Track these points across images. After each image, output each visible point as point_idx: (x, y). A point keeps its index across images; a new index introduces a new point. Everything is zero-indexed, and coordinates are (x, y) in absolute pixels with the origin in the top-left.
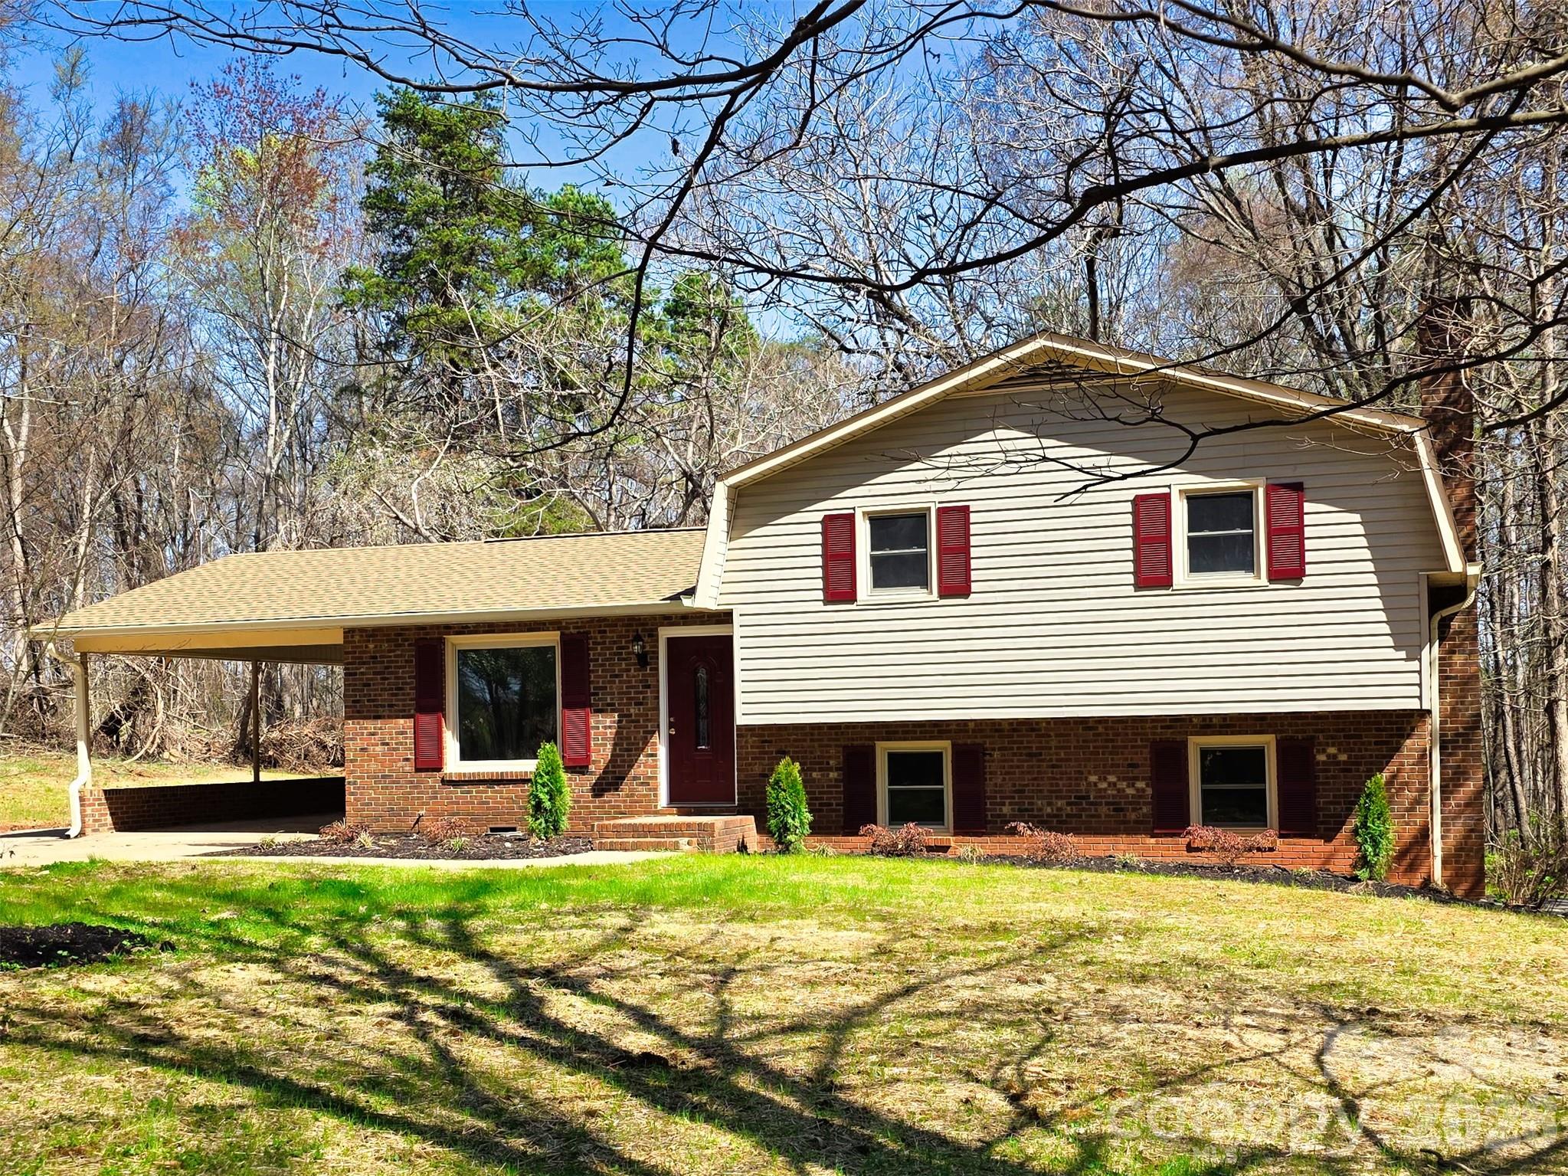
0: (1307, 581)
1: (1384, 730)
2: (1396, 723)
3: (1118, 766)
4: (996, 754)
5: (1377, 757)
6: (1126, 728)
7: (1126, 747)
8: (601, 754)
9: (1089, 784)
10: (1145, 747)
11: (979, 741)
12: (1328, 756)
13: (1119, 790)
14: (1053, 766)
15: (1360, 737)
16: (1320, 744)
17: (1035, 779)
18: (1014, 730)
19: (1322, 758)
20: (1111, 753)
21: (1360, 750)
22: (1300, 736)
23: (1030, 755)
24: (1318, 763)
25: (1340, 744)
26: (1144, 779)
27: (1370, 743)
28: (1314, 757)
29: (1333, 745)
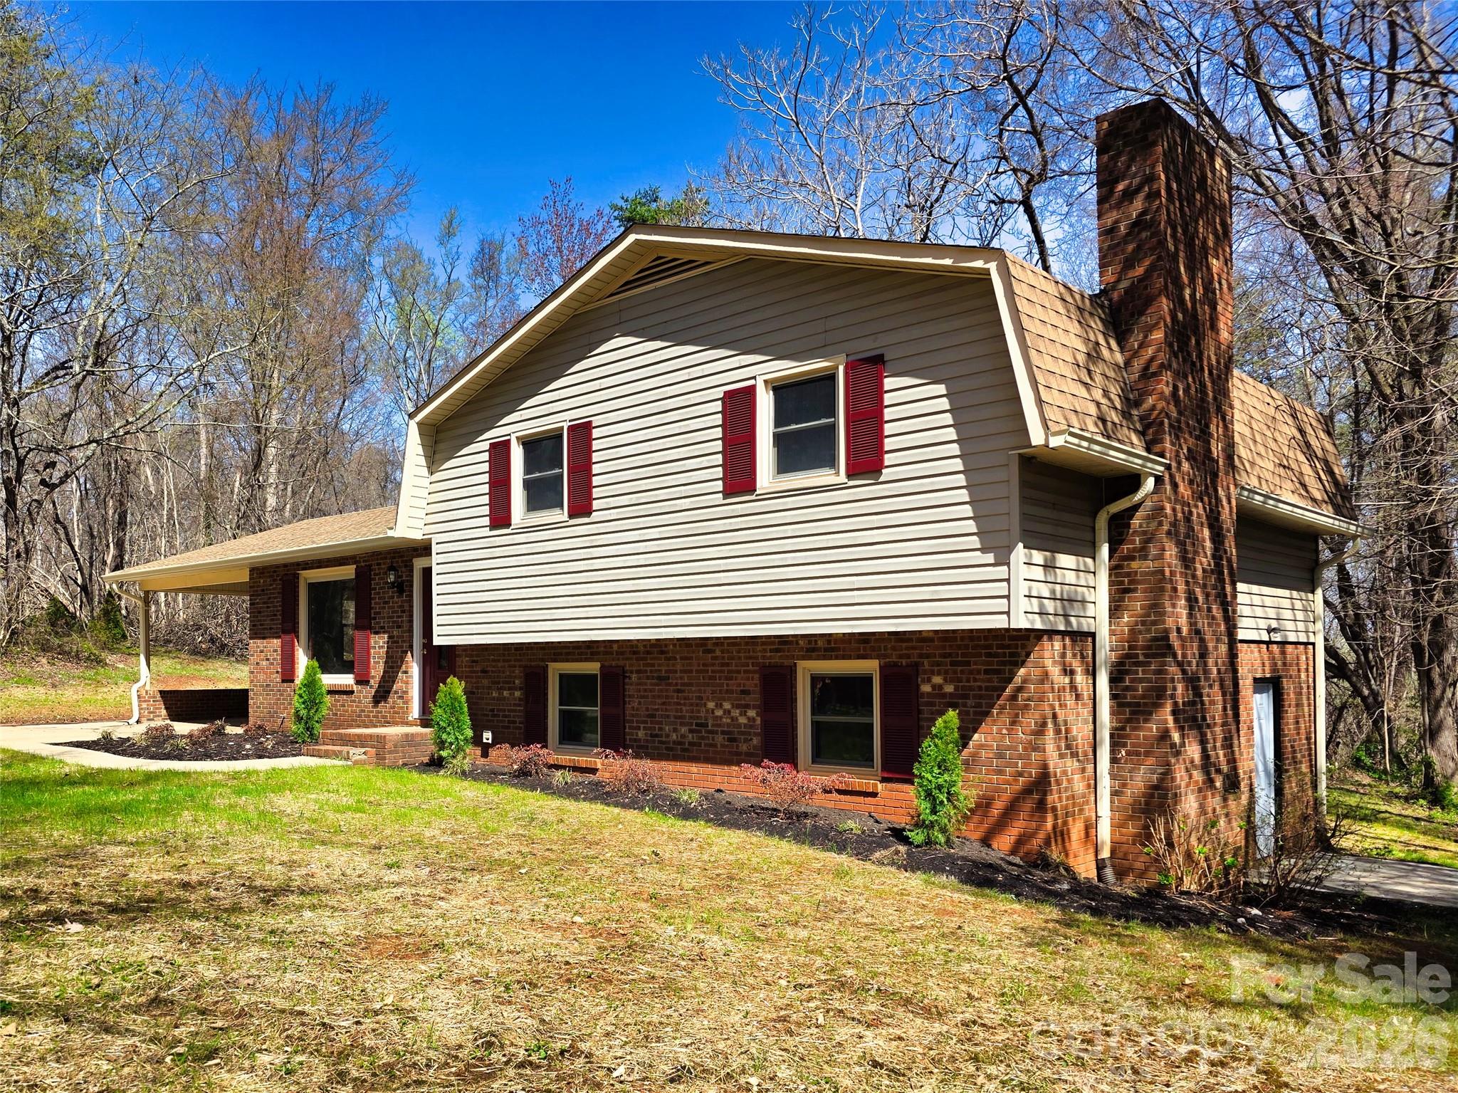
0: (887, 474)
1: (996, 655)
2: (1008, 647)
3: (731, 692)
4: (634, 676)
5: (987, 689)
6: (739, 652)
7: (739, 672)
8: (377, 671)
9: (707, 711)
10: (754, 672)
11: (621, 663)
12: (934, 687)
13: (732, 719)
14: (678, 691)
15: (968, 664)
16: (925, 672)
17: (664, 704)
18: (648, 653)
19: (926, 688)
20: (727, 678)
21: (968, 681)
22: (904, 662)
23: (659, 678)
24: (923, 694)
25: (946, 672)
26: (754, 707)
27: (979, 672)
28: (918, 686)
29: (939, 674)
